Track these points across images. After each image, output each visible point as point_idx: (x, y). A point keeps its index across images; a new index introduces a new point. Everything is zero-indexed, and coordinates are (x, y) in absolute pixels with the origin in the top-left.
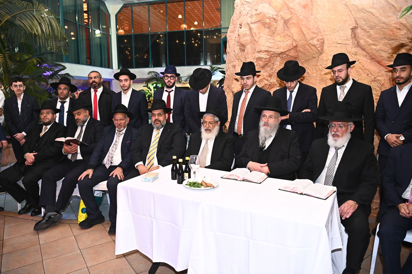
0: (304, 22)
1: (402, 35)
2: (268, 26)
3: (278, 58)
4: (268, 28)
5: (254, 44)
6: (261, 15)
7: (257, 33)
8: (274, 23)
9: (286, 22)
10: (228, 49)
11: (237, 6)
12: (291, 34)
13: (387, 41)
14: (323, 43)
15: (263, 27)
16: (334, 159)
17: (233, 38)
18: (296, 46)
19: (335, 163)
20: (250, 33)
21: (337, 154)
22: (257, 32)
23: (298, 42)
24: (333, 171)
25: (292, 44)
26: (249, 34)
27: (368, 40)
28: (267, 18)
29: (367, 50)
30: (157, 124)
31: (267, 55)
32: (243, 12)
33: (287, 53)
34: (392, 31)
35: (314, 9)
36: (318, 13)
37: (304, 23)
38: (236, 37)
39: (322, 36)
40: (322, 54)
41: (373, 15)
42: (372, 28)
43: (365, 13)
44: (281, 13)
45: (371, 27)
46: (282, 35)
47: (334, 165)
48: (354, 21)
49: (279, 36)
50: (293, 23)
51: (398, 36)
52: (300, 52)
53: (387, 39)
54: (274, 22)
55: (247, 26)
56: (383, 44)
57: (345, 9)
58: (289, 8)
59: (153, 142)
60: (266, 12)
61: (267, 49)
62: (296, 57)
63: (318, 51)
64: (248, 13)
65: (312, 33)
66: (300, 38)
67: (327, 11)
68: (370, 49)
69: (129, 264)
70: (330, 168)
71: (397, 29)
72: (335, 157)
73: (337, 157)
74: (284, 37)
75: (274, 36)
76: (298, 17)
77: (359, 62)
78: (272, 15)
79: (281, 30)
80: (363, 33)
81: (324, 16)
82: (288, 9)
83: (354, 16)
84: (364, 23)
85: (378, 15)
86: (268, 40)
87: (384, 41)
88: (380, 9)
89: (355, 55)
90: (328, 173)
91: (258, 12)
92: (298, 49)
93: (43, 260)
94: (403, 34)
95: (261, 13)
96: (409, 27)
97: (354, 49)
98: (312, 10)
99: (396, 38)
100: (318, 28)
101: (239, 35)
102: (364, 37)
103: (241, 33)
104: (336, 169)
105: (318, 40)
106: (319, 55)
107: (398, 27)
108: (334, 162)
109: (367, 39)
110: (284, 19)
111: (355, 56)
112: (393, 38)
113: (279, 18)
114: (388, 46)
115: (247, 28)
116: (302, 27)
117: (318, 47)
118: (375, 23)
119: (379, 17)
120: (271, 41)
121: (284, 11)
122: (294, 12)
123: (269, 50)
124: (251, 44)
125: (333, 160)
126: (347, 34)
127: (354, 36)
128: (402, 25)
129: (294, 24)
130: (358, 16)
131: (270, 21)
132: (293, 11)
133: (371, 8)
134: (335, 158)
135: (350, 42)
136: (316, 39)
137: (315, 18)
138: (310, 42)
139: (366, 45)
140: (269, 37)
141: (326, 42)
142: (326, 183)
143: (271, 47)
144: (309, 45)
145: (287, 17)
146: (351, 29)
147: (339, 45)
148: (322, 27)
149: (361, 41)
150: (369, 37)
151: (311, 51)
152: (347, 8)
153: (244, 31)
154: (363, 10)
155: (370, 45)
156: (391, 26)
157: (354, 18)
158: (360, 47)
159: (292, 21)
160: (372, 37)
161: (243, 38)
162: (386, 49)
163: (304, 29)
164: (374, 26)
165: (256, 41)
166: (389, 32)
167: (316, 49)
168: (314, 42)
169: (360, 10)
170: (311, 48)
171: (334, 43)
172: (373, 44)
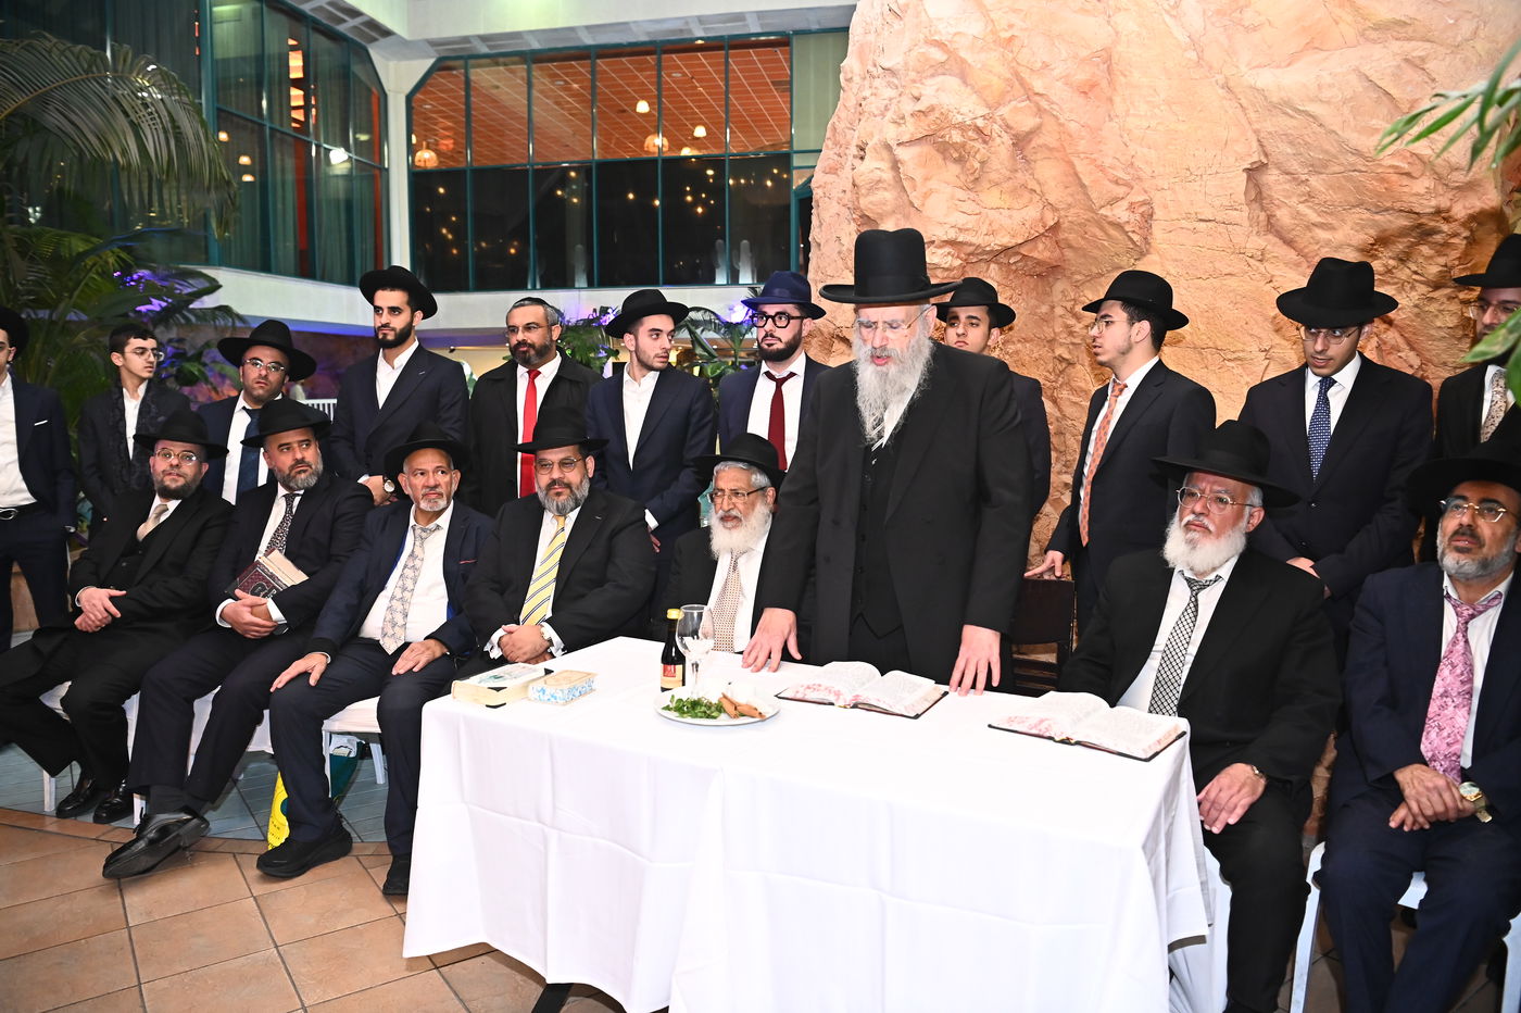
0: (1083, 142)
1: (1418, 194)
2: (956, 155)
3: (993, 266)
4: (956, 161)
5: (907, 217)
6: (932, 117)
7: (918, 179)
8: (978, 145)
9: (1020, 142)
10: (817, 230)
11: (849, 80)
12: (1039, 184)
13: (1367, 215)
14: (1148, 217)
15: (939, 157)
16: (1185, 623)
17: (836, 193)
18: (1056, 228)
19: (1186, 636)
20: (894, 177)
21: (1196, 606)
22: (918, 175)
23: (1062, 213)
24: (1180, 665)
25: (1042, 219)
26: (892, 182)
27: (1302, 208)
28: (954, 127)
29: (1301, 243)
30: (558, 494)
31: (953, 256)
32: (871, 103)
33: (1024, 251)
34: (1383, 180)
35: (1117, 99)
36: (1132, 112)
37: (1082, 145)
38: (845, 191)
39: (1146, 192)
40: (1144, 255)
41: (1321, 125)
42: (1316, 168)
43: (1292, 117)
44: (1004, 111)
45: (1312, 166)
46: (1005, 185)
47: (1186, 646)
48: (1255, 145)
49: (995, 192)
50: (1045, 145)
51: (1404, 198)
52: (1070, 247)
53: (1368, 210)
54: (980, 140)
55: (885, 154)
56: (1356, 224)
57: (1224, 102)
58: (1030, 93)
59: (542, 563)
60: (951, 108)
61: (952, 235)
62: (1055, 264)
63: (1132, 246)
64: (886, 108)
65: (1111, 181)
66: (1070, 200)
67: (1162, 108)
68: (1312, 241)
69: (456, 995)
70: (1170, 656)
71: (1402, 174)
72: (1187, 617)
73: (1196, 617)
74: (1014, 192)
75: (978, 189)
76: (1061, 125)
77: (1271, 284)
78: (972, 116)
79: (1004, 171)
80: (1287, 187)
81: (1153, 123)
82: (1028, 98)
83: (1256, 126)
84: (1289, 150)
85: (1334, 123)
86: (957, 202)
87: (1358, 216)
88: (1344, 103)
89: (1261, 261)
90: (1162, 672)
91: (921, 106)
92: (1062, 236)
93: (140, 984)
94: (1423, 191)
95: (932, 109)
96: (1438, 170)
97: (1256, 238)
98: (1111, 100)
99: (1397, 205)
100: (1132, 164)
101: (857, 182)
102: (1290, 197)
103: (862, 178)
104: (1190, 659)
105: (1132, 207)
106: (1136, 260)
107: (1405, 166)
108: (1185, 632)
109: (1301, 206)
110: (1012, 132)
111: (1258, 264)
112: (1388, 205)
113: (996, 127)
114: (1372, 231)
115: (883, 160)
116: (1076, 162)
117: (1134, 232)
118: (1326, 152)
119: (1340, 133)
120: (969, 207)
121: (1014, 103)
122: (1046, 107)
123: (960, 239)
124: (899, 216)
125: (1181, 625)
126: (1231, 188)
127: (1257, 194)
128: (1417, 162)
129: (1051, 149)
130: (1268, 125)
131: (963, 136)
132: (1044, 104)
133: (1312, 100)
134: (1189, 621)
135: (1242, 215)
136: (1125, 204)
137: (1120, 128)
138: (1103, 211)
139: (1298, 225)
140: (961, 194)
141: (1159, 214)
142: (1155, 706)
143: (965, 227)
144: (1101, 222)
145: (1026, 123)
146: (1245, 170)
147: (1203, 225)
148: (1147, 163)
149: (1278, 213)
150: (1306, 201)
151: (1106, 244)
152: (1233, 97)
153: (872, 171)
154: (1287, 108)
155: (1309, 228)
156: (1379, 165)
157: (1257, 132)
158: (1278, 235)
159: (1039, 140)
160: (1316, 201)
161: (868, 195)
162: (1365, 243)
163: (1081, 168)
164: (1325, 164)
165: (915, 207)
166: (1375, 185)
167: (1123, 237)
168: (1120, 213)
169: (1274, 105)
170: (1106, 233)
171: (1187, 217)
172: (1322, 225)
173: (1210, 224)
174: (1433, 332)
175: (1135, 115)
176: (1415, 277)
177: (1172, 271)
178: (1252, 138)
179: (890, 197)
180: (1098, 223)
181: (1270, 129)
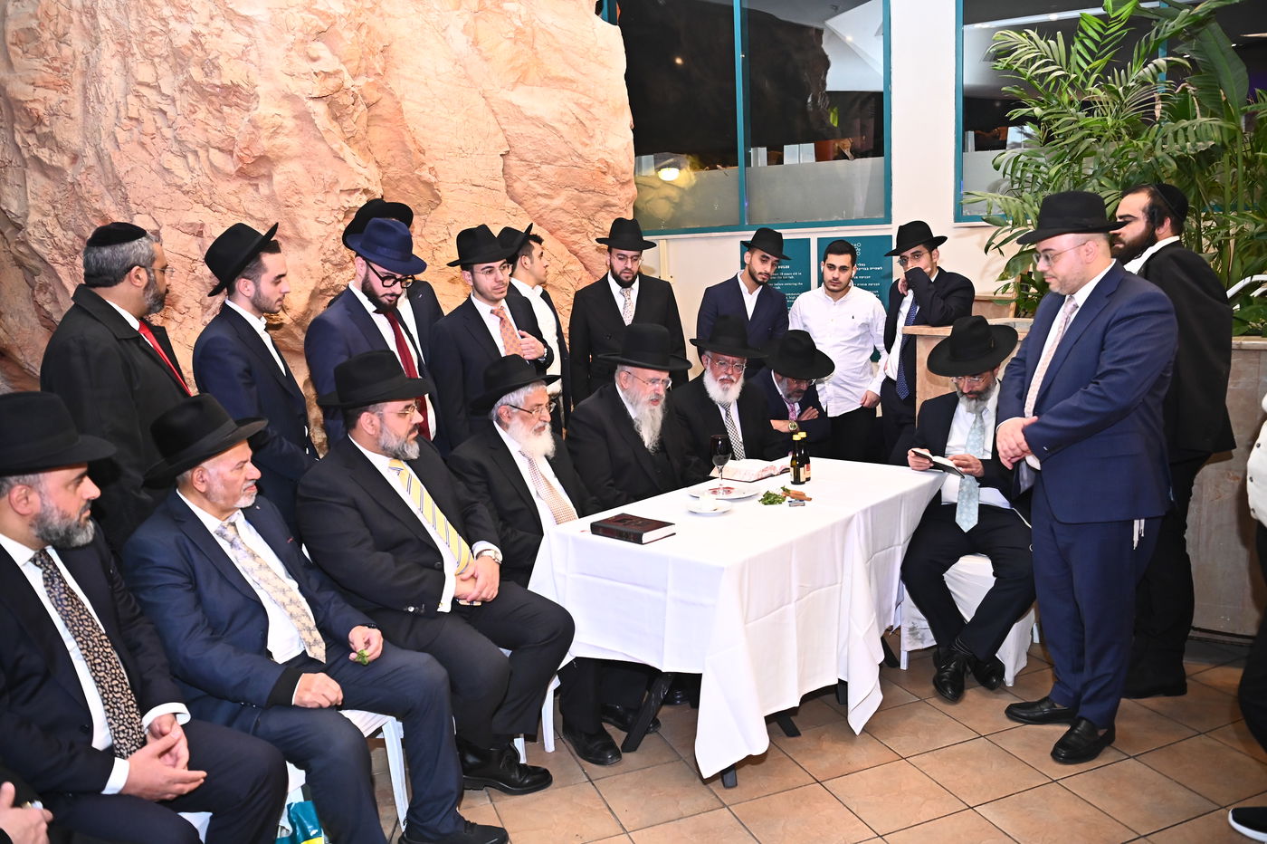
1: (609, 185)
4: (337, 119)
6: (334, 80)
12: (372, 144)
13: (576, 192)
14: (437, 179)
15: (330, 115)
23: (384, 169)
28: (344, 90)
29: (530, 203)
34: (591, 174)
36: (407, 97)
39: (430, 160)
40: (437, 207)
41: (561, 136)
42: (548, 161)
45: (546, 159)
48: (504, 139)
50: (382, 115)
51: (602, 186)
53: (576, 189)
56: (568, 197)
58: (372, 72)
61: (365, 185)
65: (418, 150)
66: (391, 160)
68: (535, 203)
71: (601, 172)
76: (397, 103)
79: (362, 132)
80: (522, 169)
81: (427, 110)
82: (373, 76)
83: (504, 127)
84: (528, 147)
85: (568, 137)
87: (570, 193)
99: (597, 189)
102: (523, 175)
105: (429, 171)
106: (432, 210)
107: (604, 168)
109: (531, 183)
110: (367, 103)
112: (592, 188)
113: (360, 95)
114: (575, 202)
116: (405, 133)
117: (437, 189)
118: (559, 153)
119: (571, 143)
121: (364, 78)
122: (385, 86)
126: (495, 166)
128: (607, 166)
129: (385, 120)
130: (517, 129)
135: (500, 185)
136: (427, 168)
138: (416, 172)
139: (527, 194)
146: (501, 155)
147: (475, 187)
148: (424, 138)
149: (516, 185)
150: (536, 180)
151: (414, 196)
152: (488, 104)
153: (273, 116)
154: (537, 121)
155: (534, 197)
156: (593, 166)
157: (504, 130)
158: (512, 198)
159: (376, 111)
160: (543, 180)
161: (271, 137)
162: (571, 208)
163: (407, 138)
164: (557, 159)
165: (340, 158)
166: (587, 176)
167: (429, 193)
168: (426, 175)
169: (527, 118)
170: (417, 189)
171: (464, 181)
172: (545, 196)
173: (482, 189)
175: (409, 100)
176: (596, 229)
177: (458, 220)
178: (501, 134)
179: (293, 143)
180: (412, 180)
181: (518, 132)
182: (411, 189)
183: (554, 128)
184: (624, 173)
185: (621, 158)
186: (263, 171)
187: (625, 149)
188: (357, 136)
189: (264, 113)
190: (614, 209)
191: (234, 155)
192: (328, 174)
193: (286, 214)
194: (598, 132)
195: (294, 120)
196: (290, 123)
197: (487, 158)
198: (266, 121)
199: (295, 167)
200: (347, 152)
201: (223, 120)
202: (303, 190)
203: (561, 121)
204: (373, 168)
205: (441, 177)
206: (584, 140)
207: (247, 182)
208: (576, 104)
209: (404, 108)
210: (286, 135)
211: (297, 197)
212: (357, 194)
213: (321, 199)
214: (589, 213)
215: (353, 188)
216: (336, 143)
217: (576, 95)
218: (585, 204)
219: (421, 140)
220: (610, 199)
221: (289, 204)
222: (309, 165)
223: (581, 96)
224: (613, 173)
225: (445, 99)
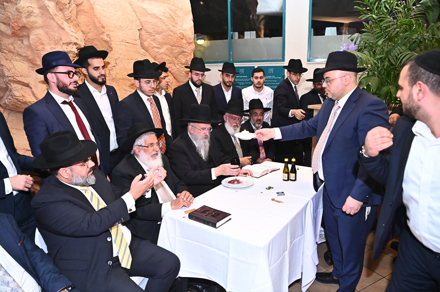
1: (184, 44)
23: (86, 35)
29: (151, 50)
34: (177, 39)
39: (108, 31)
41: (164, 22)
45: (157, 32)
46: (74, 22)
48: (140, 23)
49: (72, 25)
50: (84, 10)
53: (170, 45)
56: (167, 48)
57: (129, 8)
65: (102, 26)
66: (89, 30)
68: (153, 51)
79: (74, 17)
80: (147, 36)
83: (139, 18)
84: (151, 27)
85: (167, 23)
87: (168, 46)
99: (179, 45)
102: (148, 39)
109: (151, 42)
110: (76, 3)
112: (177, 45)
114: (170, 51)
118: (163, 29)
119: (168, 26)
126: (135, 34)
128: (183, 36)
135: (139, 43)
136: (105, 34)
138: (101, 36)
146: (138, 30)
147: (127, 43)
149: (145, 43)
150: (153, 41)
151: (100, 47)
152: (132, 8)
153: (28, 7)
154: (153, 16)
155: (153, 48)
156: (177, 35)
157: (139, 19)
158: (143, 48)
159: (81, 8)
160: (156, 41)
161: (27, 18)
162: (168, 53)
163: (96, 21)
164: (162, 32)
165: (62, 28)
166: (175, 40)
167: (107, 45)
168: (105, 37)
169: (149, 14)
170: (101, 43)
171: (122, 41)
172: (157, 48)
173: (130, 44)
174: (181, 75)
175: (97, 5)
176: (178, 62)
177: (120, 57)
178: (138, 21)
179: (38, 20)
180: (99, 40)
181: (145, 20)
182: (99, 43)
183: (161, 19)
184: (190, 39)
185: (189, 33)
186: (25, 34)
187: (190, 29)
188: (72, 19)
189: (23, 5)
190: (186, 54)
191: (11, 26)
192: (57, 35)
193: (37, 54)
194: (179, 21)
195: (39, 9)
196: (37, 11)
197: (132, 31)
198: (24, 9)
199: (40, 32)
200: (66, 25)
201: (4, 9)
202: (44, 43)
203: (164, 16)
204: (80, 34)
205: (112, 39)
206: (174, 24)
207: (17, 39)
208: (170, 9)
209: (95, 8)
210: (35, 16)
211: (42, 46)
212: (71, 45)
213: (53, 47)
214: (176, 55)
215: (69, 42)
216: (60, 21)
217: (170, 6)
218: (174, 52)
219: (103, 22)
220: (184, 50)
221: (38, 49)
222: (47, 31)
223: (172, 6)
224: (186, 38)
225: (113, 5)
